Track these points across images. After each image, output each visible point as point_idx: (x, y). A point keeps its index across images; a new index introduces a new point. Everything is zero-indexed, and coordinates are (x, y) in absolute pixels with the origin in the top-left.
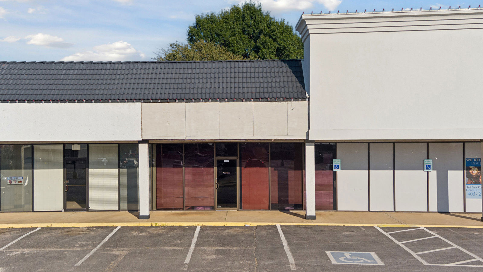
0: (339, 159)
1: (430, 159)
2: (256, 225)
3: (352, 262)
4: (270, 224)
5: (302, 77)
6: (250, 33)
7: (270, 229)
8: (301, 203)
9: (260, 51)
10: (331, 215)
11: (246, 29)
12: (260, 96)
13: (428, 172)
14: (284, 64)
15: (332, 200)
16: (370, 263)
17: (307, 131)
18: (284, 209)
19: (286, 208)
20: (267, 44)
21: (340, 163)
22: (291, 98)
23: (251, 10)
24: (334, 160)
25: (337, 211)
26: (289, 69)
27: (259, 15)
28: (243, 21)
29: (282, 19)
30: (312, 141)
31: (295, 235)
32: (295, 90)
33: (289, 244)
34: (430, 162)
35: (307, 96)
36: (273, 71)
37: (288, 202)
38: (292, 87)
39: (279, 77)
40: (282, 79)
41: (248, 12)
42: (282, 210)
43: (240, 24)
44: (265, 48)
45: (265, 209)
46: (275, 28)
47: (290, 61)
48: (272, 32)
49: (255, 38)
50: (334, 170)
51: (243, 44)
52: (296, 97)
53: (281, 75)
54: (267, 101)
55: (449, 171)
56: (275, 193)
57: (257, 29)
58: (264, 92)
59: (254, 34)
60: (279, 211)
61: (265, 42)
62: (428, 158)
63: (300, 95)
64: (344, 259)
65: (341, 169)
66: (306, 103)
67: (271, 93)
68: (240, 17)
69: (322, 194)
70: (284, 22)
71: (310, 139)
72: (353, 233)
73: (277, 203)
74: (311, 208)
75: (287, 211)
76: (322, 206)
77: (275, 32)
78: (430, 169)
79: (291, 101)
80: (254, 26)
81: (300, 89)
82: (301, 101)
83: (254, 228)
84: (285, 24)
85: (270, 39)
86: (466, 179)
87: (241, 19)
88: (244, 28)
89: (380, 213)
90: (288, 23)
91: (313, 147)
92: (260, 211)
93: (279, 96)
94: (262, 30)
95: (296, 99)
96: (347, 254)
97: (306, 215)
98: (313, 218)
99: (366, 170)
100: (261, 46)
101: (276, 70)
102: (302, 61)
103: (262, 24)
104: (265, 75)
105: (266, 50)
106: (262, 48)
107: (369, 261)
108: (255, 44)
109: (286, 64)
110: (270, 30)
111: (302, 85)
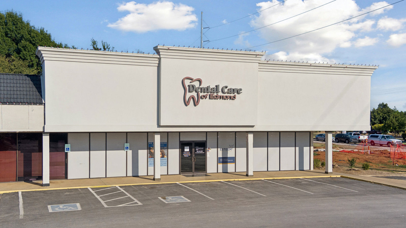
0: (69, 144)
1: (128, 143)
2: (2, 193)
3: (62, 210)
4: (14, 191)
5: (40, 88)
6: (12, 37)
7: (13, 195)
8: (41, 175)
9: (21, 52)
10: (62, 182)
11: (9, 32)
12: (7, 101)
13: (127, 151)
14: (27, 77)
15: (64, 172)
16: (73, 209)
17: (43, 126)
18: (29, 180)
19: (30, 180)
20: (27, 47)
21: (70, 146)
22: (31, 103)
23: (13, 17)
24: (66, 145)
25: (68, 179)
26: (31, 81)
27: (20, 22)
28: (6, 25)
29: (41, 27)
30: (47, 133)
31: (30, 197)
32: (35, 97)
33: (24, 203)
34: (127, 145)
35: (43, 102)
36: (18, 82)
37: (32, 175)
38: (33, 95)
39: (23, 87)
40: (25, 89)
41: (10, 19)
42: (27, 181)
43: (3, 28)
44: (26, 51)
45: (13, 181)
46: (35, 35)
47: (32, 76)
48: (32, 38)
49: (17, 42)
50: (66, 151)
51: (6, 45)
52: (35, 103)
53: (25, 85)
54: (13, 104)
55: (139, 151)
56: (21, 169)
57: (19, 33)
58: (10, 98)
59: (16, 38)
60: (24, 182)
61: (26, 46)
62: (127, 143)
63: (38, 101)
64: (58, 209)
65: (71, 151)
66: (43, 106)
67: (16, 98)
68: (3, 22)
69: (57, 168)
70: (43, 30)
71: (45, 131)
72: (72, 193)
73: (23, 176)
74: (46, 179)
75: (31, 182)
76: (57, 176)
77: (34, 38)
78: (128, 149)
79: (31, 105)
80: (16, 31)
81: (39, 97)
82: (39, 105)
83: (1, 195)
84: (44, 31)
85: (30, 44)
86: (149, 155)
87: (3, 23)
88: (7, 32)
89: (96, 179)
90: (47, 31)
91: (49, 137)
92: (8, 183)
93: (22, 101)
94: (23, 35)
95: (35, 104)
96: (61, 206)
97: (43, 183)
98: (48, 185)
99: (87, 151)
100: (22, 49)
101: (21, 82)
102: (41, 76)
103: (23, 30)
104: (12, 85)
105: (27, 52)
106: (23, 51)
107: (73, 208)
108: (17, 46)
109: (29, 78)
110: (30, 36)
111: (40, 94)
